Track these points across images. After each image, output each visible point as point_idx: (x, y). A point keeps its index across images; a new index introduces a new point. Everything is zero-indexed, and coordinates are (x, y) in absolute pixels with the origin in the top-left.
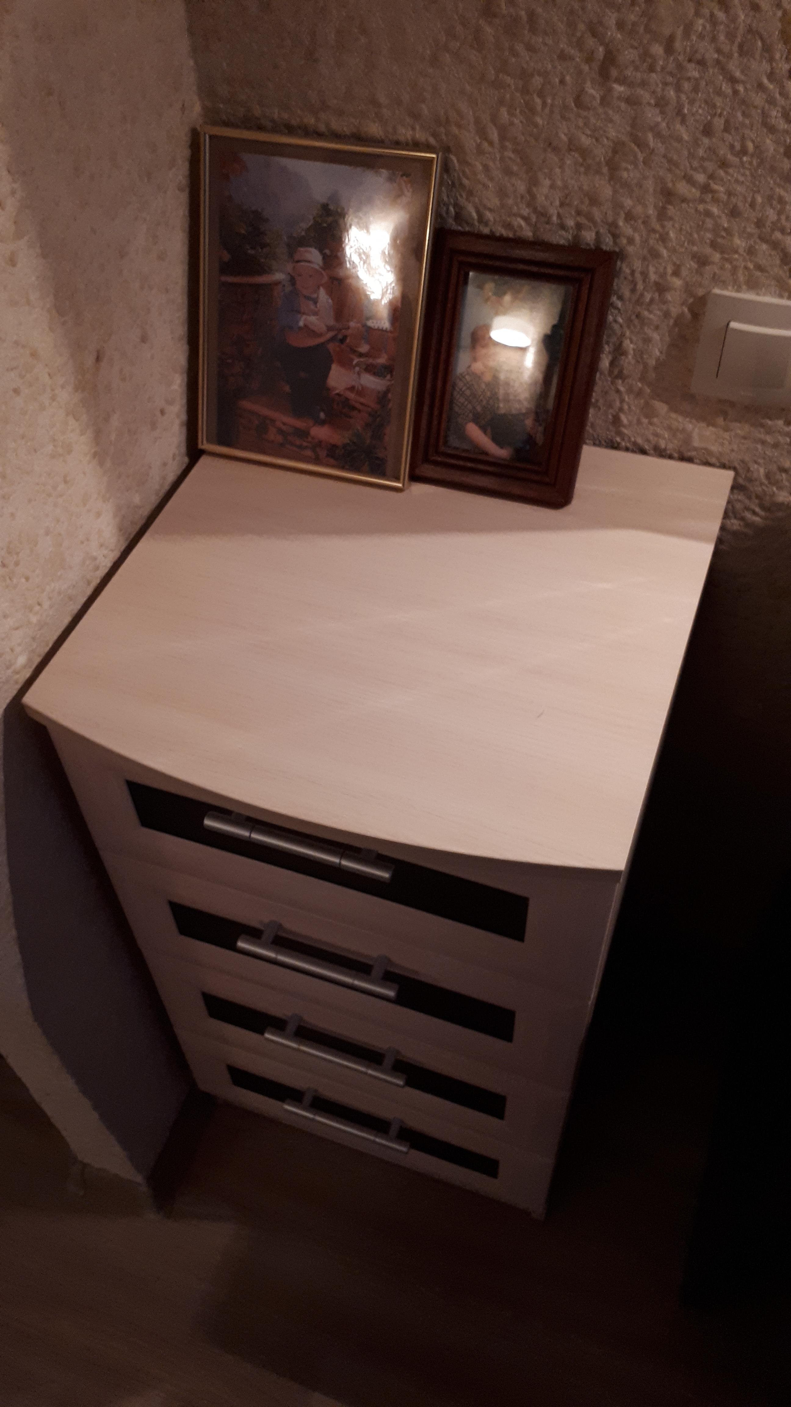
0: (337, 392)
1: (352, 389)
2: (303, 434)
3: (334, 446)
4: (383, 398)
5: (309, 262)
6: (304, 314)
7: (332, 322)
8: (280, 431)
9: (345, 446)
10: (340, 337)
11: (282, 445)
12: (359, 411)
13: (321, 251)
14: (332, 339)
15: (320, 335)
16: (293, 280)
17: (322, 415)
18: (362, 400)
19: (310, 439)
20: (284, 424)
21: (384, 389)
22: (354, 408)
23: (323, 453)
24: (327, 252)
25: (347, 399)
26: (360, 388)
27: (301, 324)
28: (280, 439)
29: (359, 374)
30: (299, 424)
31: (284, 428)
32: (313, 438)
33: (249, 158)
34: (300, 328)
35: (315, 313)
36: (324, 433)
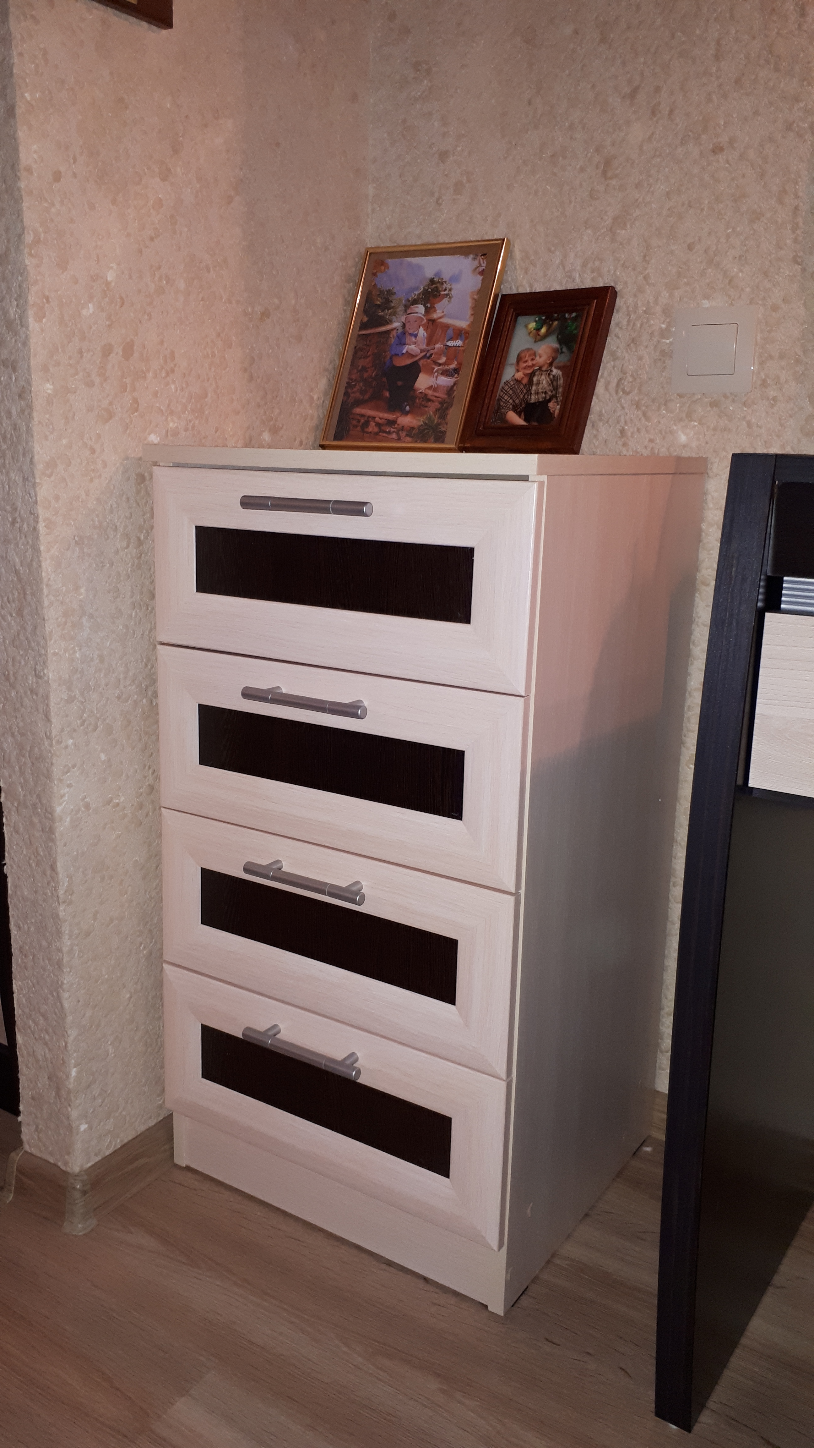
1: (430, 388)
2: (392, 423)
3: (413, 428)
4: (450, 391)
5: (417, 313)
6: (407, 345)
7: (424, 346)
8: (378, 425)
9: (419, 427)
11: (377, 434)
12: (433, 401)
13: (424, 306)
14: (424, 357)
15: (416, 356)
16: (404, 326)
17: (408, 408)
18: (437, 394)
19: (396, 426)
20: (380, 418)
21: (452, 384)
22: (429, 400)
23: (403, 434)
25: (426, 395)
26: (436, 386)
27: (404, 351)
28: (376, 430)
29: (437, 377)
30: (391, 416)
31: (380, 421)
32: (398, 425)
33: (390, 262)
34: (403, 354)
35: (415, 343)
36: (406, 420)
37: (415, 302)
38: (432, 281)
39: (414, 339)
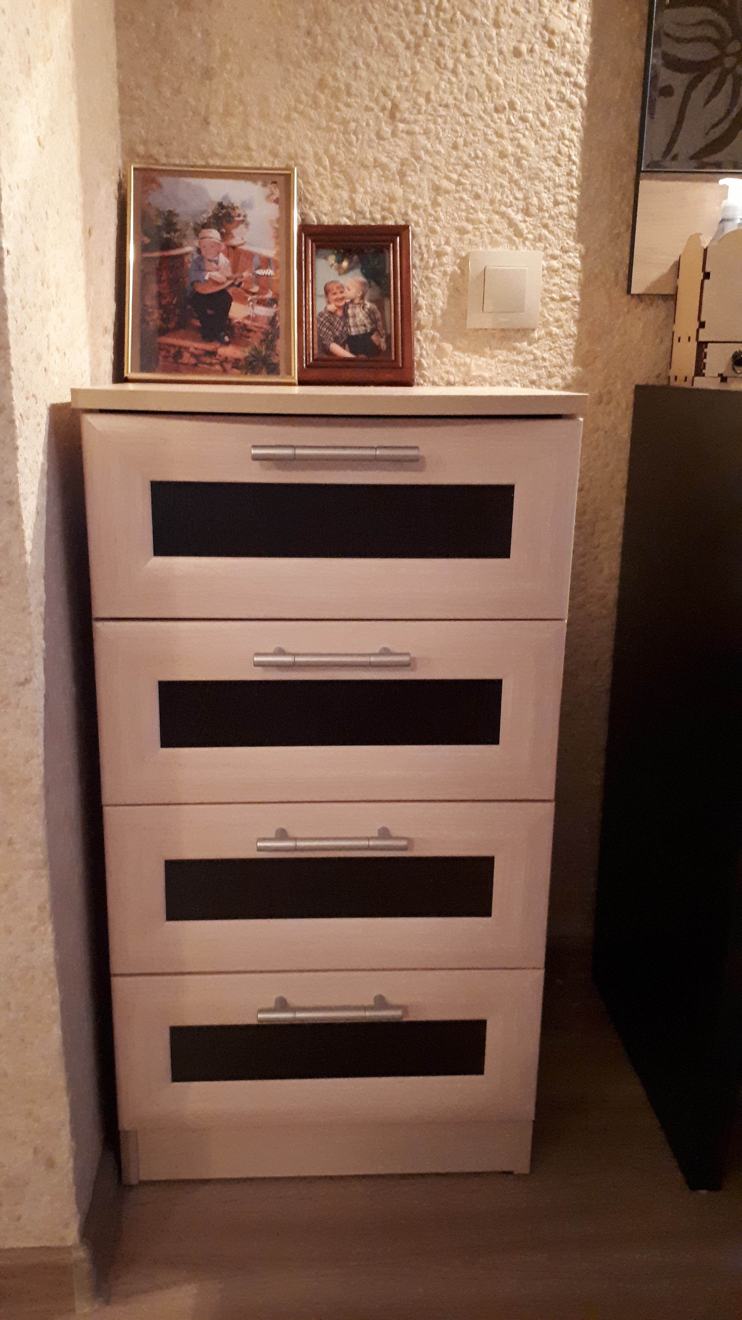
0: (237, 320)
1: (248, 317)
2: (213, 354)
3: (238, 360)
4: (272, 321)
5: (211, 238)
6: (209, 271)
7: (229, 274)
8: (193, 355)
9: (246, 358)
10: (237, 283)
11: (196, 365)
12: (255, 332)
13: (219, 230)
14: (232, 285)
15: (223, 283)
16: (199, 251)
17: (227, 339)
18: (256, 324)
19: (218, 357)
20: (196, 349)
21: (272, 314)
22: (250, 331)
23: (228, 366)
24: (224, 231)
25: (245, 325)
26: (254, 316)
27: (207, 278)
28: (193, 361)
29: (252, 306)
30: (209, 347)
31: (196, 352)
32: (220, 356)
33: (165, 181)
34: (205, 281)
35: (218, 270)
36: (229, 351)
37: (205, 226)
38: (221, 205)
39: (215, 265)
